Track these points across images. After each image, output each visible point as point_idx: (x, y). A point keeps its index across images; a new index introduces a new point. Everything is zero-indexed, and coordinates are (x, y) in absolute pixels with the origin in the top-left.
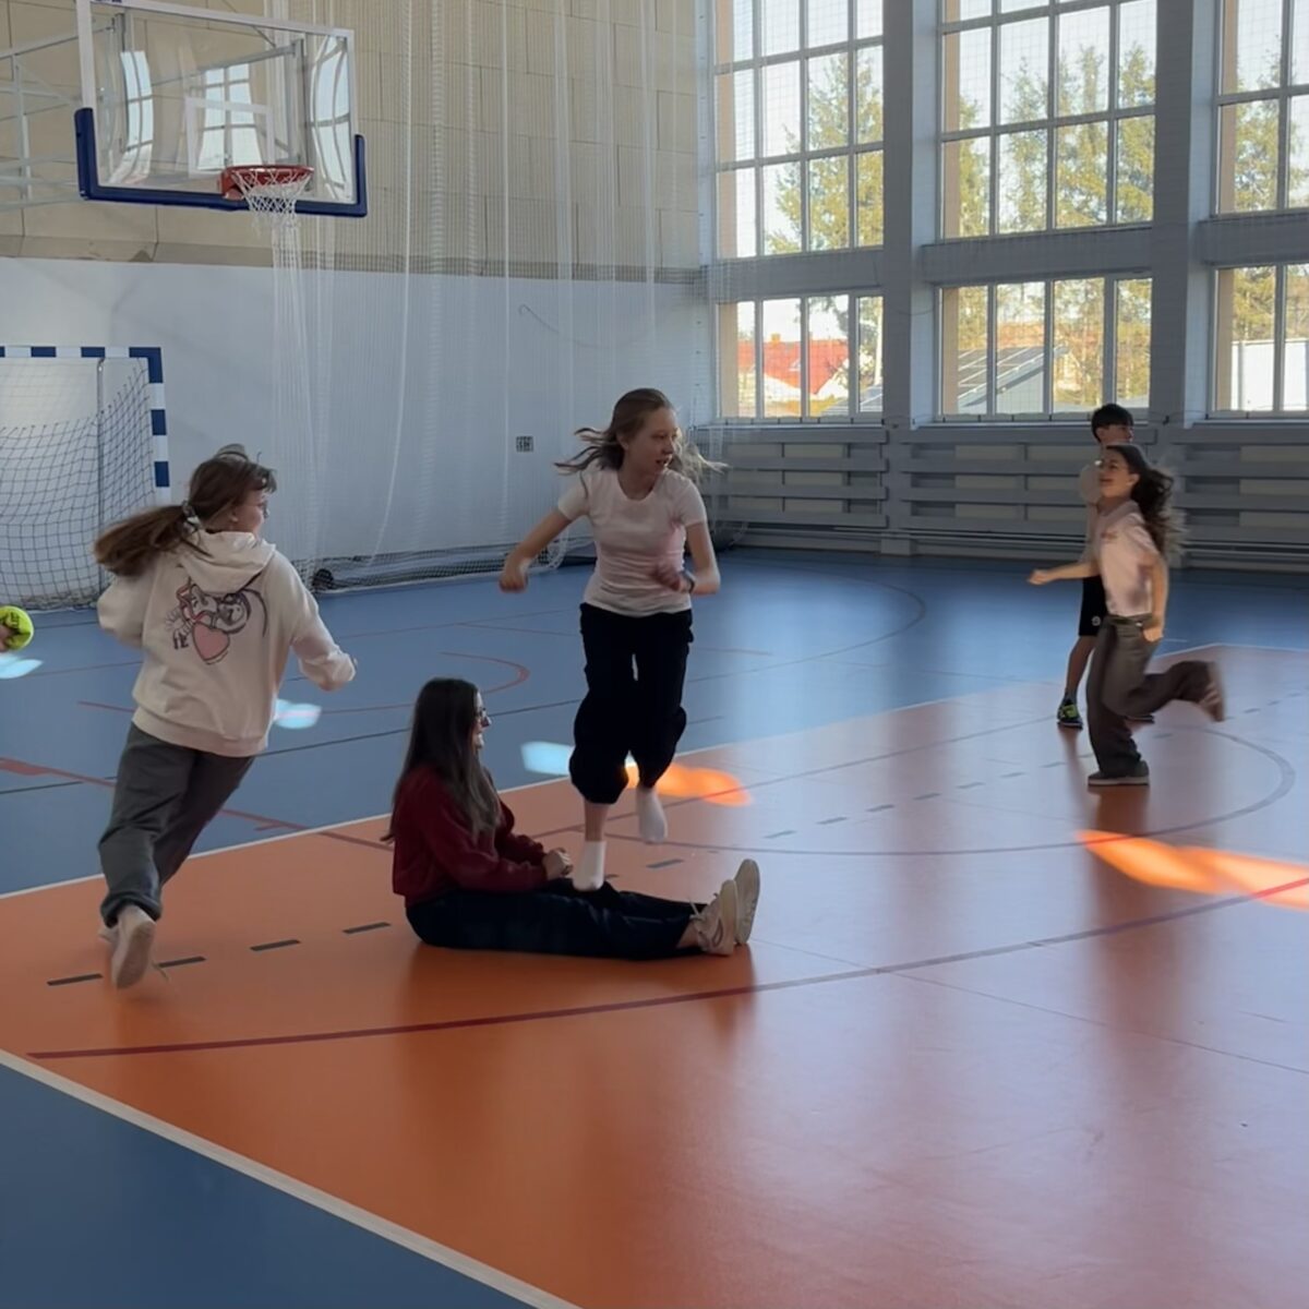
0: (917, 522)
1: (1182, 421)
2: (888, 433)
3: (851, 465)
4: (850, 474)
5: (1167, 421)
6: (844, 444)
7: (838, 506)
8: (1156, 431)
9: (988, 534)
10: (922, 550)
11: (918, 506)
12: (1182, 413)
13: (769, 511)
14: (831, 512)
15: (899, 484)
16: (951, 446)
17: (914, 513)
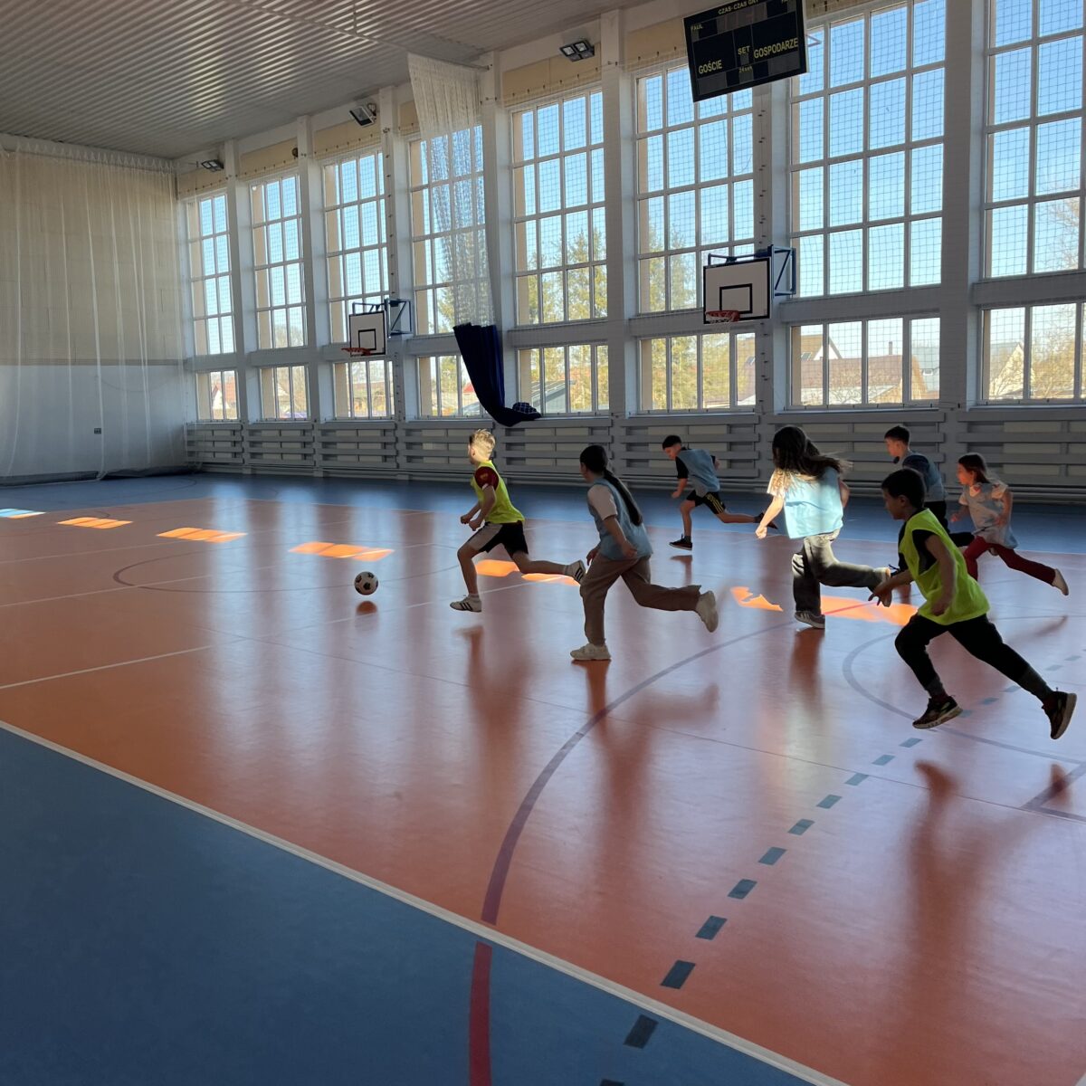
0: (255, 461)
1: (319, 420)
2: (242, 426)
3: (234, 439)
4: (235, 442)
5: (315, 421)
6: (231, 430)
7: (230, 455)
8: (313, 426)
9: (270, 466)
10: (258, 472)
11: (253, 455)
12: (319, 418)
13: (209, 458)
14: (227, 457)
15: (246, 445)
16: (259, 431)
17: (252, 457)
